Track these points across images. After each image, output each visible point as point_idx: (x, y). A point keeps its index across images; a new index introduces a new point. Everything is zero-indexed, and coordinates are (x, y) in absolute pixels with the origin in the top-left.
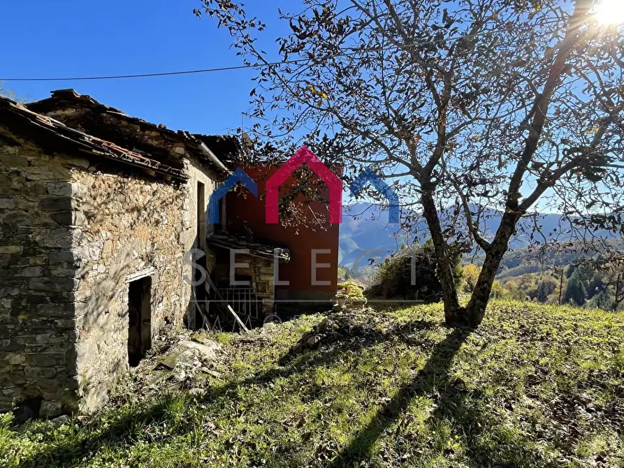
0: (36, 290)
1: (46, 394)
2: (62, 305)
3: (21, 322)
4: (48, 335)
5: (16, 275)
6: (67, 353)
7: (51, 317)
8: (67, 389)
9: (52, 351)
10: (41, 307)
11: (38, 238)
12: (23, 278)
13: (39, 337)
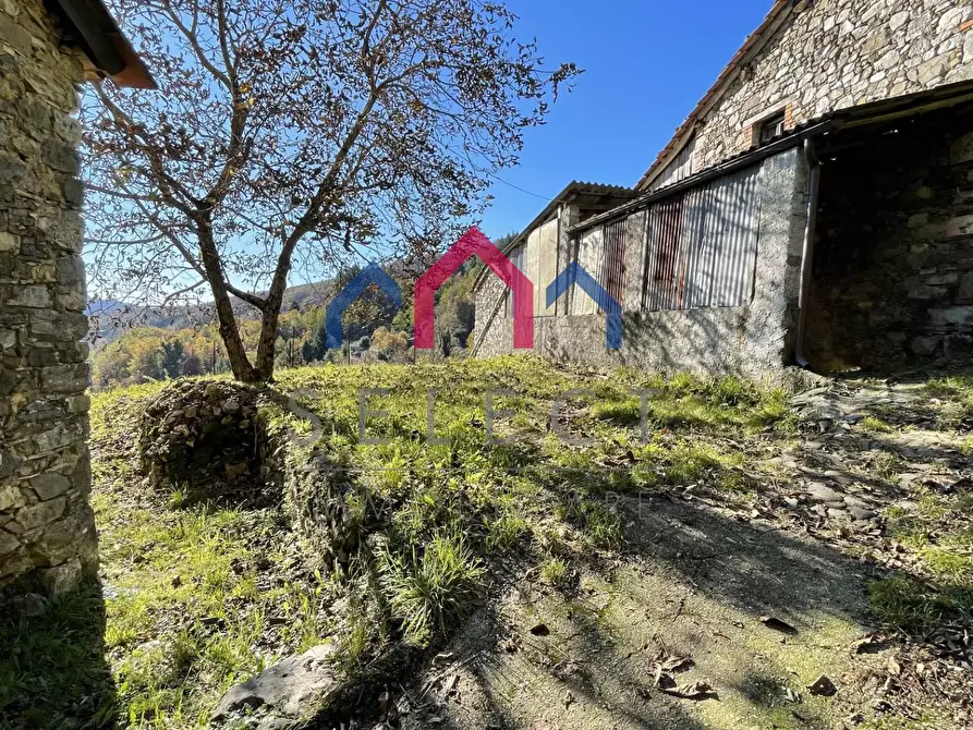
0: (42, 338)
1: (54, 555)
2: (76, 365)
3: (15, 409)
4: (56, 430)
5: (12, 302)
6: (79, 461)
7: (59, 392)
8: (85, 531)
9: (60, 465)
10: (50, 373)
11: (43, 224)
12: (22, 310)
13: (43, 439)
